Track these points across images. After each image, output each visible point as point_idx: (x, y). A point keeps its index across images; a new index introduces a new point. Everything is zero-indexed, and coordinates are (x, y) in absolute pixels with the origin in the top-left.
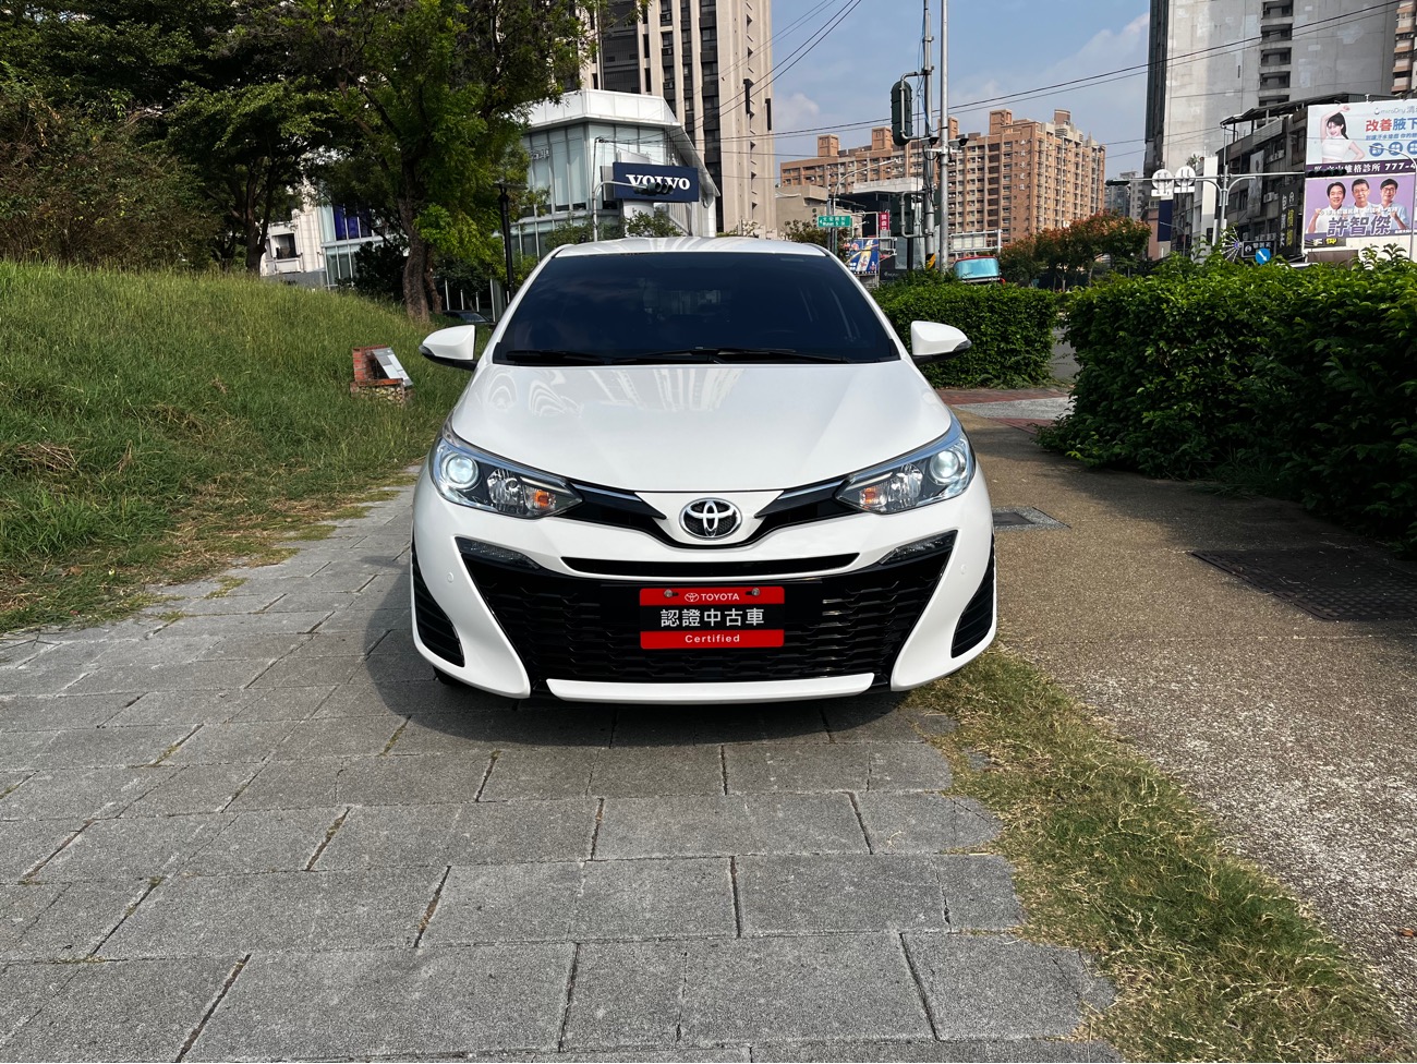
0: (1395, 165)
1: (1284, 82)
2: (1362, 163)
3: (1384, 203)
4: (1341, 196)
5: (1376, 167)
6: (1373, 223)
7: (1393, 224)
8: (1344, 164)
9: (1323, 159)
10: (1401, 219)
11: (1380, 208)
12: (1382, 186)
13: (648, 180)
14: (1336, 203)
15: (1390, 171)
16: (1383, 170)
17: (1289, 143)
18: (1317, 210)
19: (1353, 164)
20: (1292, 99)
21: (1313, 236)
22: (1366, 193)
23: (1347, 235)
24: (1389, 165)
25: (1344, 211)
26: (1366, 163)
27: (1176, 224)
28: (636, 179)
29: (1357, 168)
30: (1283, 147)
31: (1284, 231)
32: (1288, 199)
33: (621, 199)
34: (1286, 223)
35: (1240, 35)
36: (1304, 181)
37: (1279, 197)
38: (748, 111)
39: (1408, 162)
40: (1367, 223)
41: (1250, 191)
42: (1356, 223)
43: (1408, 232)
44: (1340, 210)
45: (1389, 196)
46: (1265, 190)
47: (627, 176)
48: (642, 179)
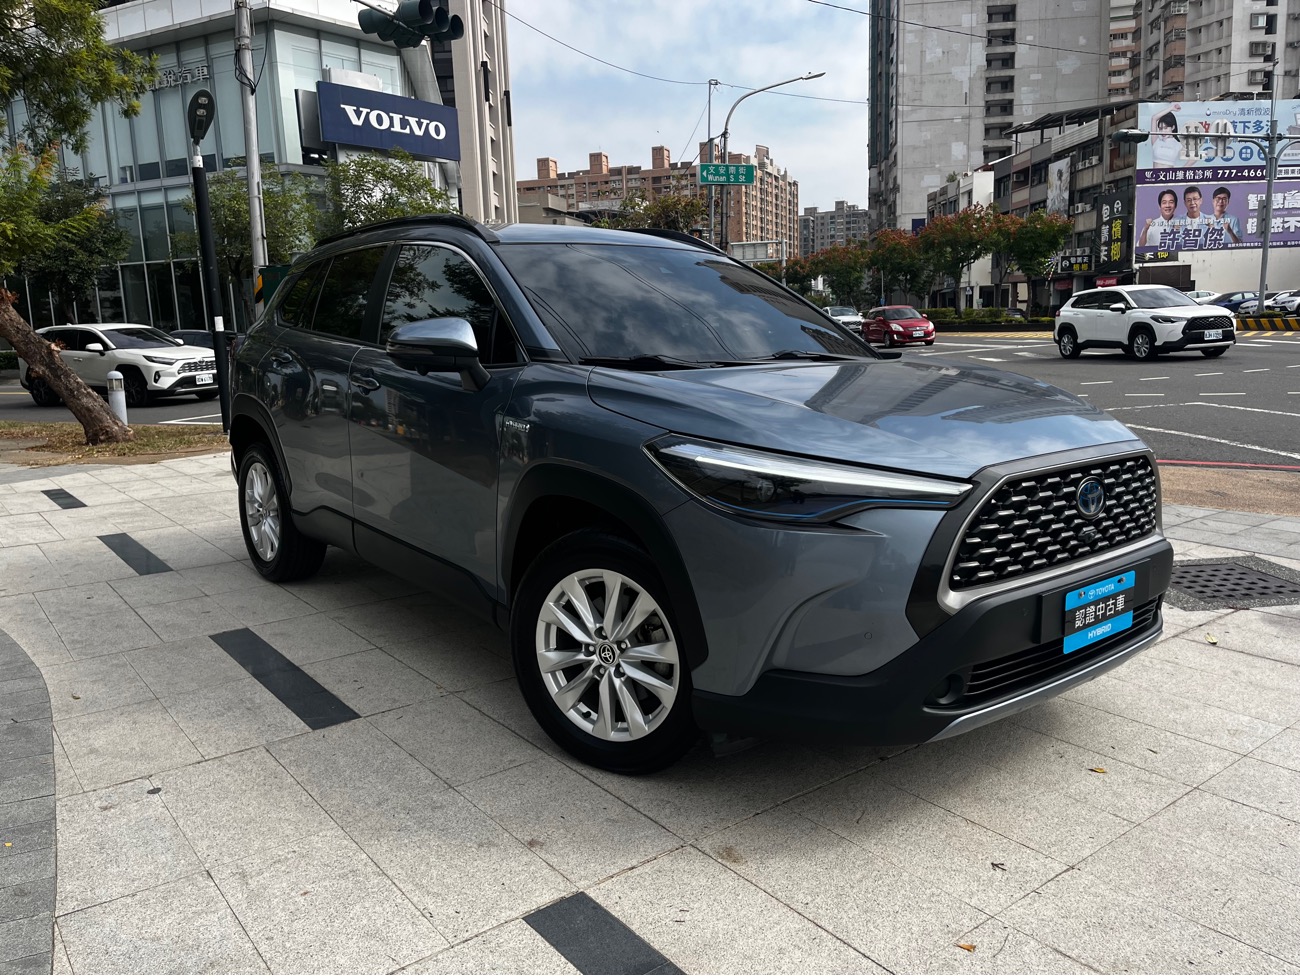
0: (1228, 172)
1: (1006, 110)
2: (1194, 169)
3: (1217, 213)
4: (1172, 205)
5: (1209, 174)
6: (1206, 236)
7: (1225, 237)
8: (1175, 170)
9: (1155, 164)
11: (1212, 219)
12: (1215, 195)
13: (380, 120)
14: (1167, 213)
15: (1223, 178)
16: (1215, 178)
19: (1185, 170)
21: (1143, 249)
22: (1199, 202)
23: (1179, 248)
24: (1221, 172)
25: (1176, 221)
26: (1199, 169)
28: (358, 114)
29: (1190, 174)
30: (1098, 153)
31: (1106, 244)
32: (1112, 208)
33: (334, 144)
34: (1110, 235)
35: (967, 62)
36: (1134, 188)
37: (1093, 208)
38: (487, 99)
39: (1240, 169)
40: (1199, 236)
41: (1049, 203)
42: (1188, 235)
43: (1241, 245)
44: (1172, 220)
45: (1222, 206)
46: (1072, 201)
47: (342, 106)
48: (368, 114)
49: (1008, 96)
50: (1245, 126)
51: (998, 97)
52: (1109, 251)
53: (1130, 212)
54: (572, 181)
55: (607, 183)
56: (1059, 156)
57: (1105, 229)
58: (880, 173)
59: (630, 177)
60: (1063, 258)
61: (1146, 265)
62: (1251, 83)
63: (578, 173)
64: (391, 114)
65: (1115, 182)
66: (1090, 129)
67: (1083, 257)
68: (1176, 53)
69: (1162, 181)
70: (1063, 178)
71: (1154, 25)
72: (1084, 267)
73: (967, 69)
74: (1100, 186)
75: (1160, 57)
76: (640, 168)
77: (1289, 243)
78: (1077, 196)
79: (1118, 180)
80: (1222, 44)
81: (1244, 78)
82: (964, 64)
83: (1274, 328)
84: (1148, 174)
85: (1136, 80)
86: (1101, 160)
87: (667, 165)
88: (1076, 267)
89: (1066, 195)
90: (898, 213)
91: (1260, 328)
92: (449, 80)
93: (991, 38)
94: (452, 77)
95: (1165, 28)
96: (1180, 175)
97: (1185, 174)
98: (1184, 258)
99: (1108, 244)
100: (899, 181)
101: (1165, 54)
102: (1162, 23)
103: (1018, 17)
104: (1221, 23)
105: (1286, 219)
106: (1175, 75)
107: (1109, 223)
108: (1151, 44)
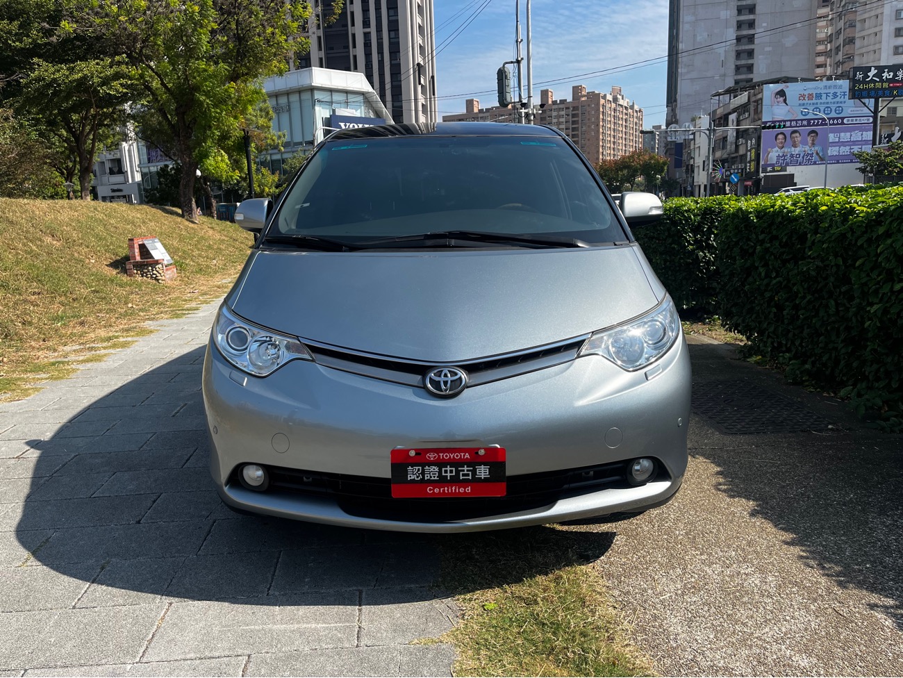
0: (816, 121)
1: (750, 70)
2: (796, 121)
3: (810, 145)
4: (783, 141)
5: (805, 123)
6: (803, 157)
7: (815, 158)
8: (785, 121)
9: (773, 118)
11: (807, 148)
12: (809, 135)
13: (354, 126)
14: (780, 145)
16: (809, 125)
17: (752, 108)
18: (769, 149)
19: (791, 121)
20: (754, 81)
21: (766, 165)
22: (799, 139)
23: (787, 164)
24: (812, 121)
25: (786, 150)
27: (685, 157)
28: (345, 126)
30: (748, 111)
31: (749, 162)
32: (752, 142)
34: (751, 157)
35: (723, 41)
36: (761, 132)
37: (745, 142)
38: (420, 83)
39: (824, 119)
41: (729, 138)
42: (792, 157)
43: (822, 162)
44: (783, 149)
45: (813, 141)
46: (737, 138)
47: (340, 123)
48: (349, 125)
49: (750, 62)
50: (827, 95)
51: (743, 62)
52: (750, 166)
54: (488, 114)
58: (671, 110)
61: (768, 174)
63: (492, 108)
64: (358, 123)
66: (745, 97)
70: (734, 124)
73: (723, 45)
77: (854, 161)
78: (739, 134)
80: (877, 30)
81: (891, 51)
86: (750, 114)
89: (735, 134)
93: (740, 25)
101: (844, 36)
103: (757, 12)
104: (877, 16)
105: (852, 147)
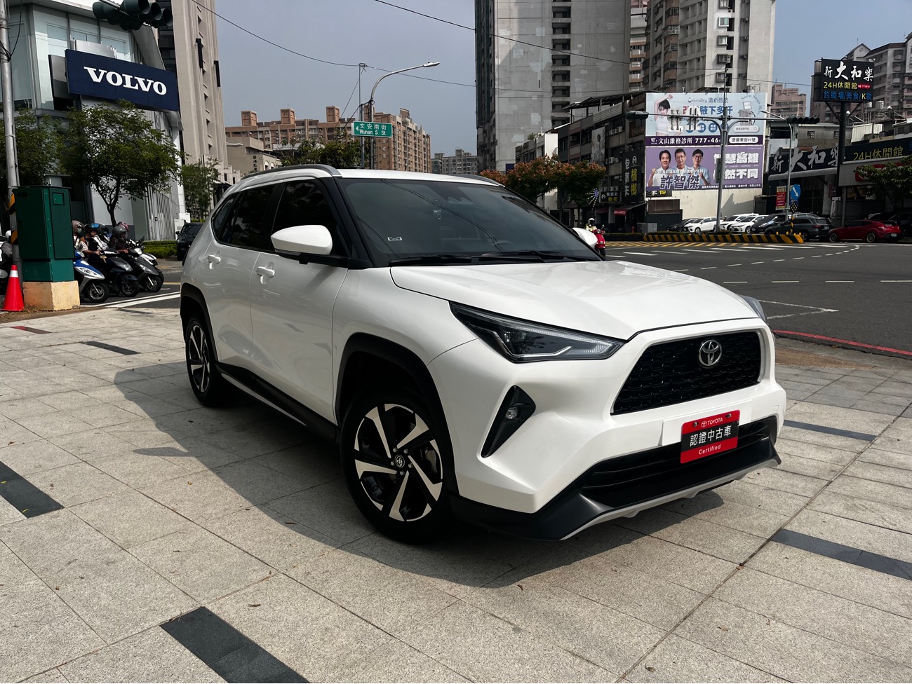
0: (701, 139)
1: (567, 93)
2: (681, 137)
3: (695, 166)
4: (668, 160)
5: (690, 140)
6: (688, 181)
7: (700, 182)
8: (669, 137)
9: (657, 133)
10: (706, 178)
11: (692, 170)
12: (694, 155)
13: (115, 79)
14: (665, 166)
15: (698, 144)
16: (694, 143)
18: (653, 170)
19: (675, 137)
21: (651, 188)
22: (683, 159)
23: (672, 189)
24: (697, 139)
25: (670, 171)
26: (684, 137)
28: (98, 74)
29: (678, 140)
30: (621, 125)
31: (628, 184)
32: (631, 161)
33: (79, 96)
34: (630, 179)
35: (540, 59)
36: (644, 148)
37: (620, 160)
38: (201, 66)
39: (709, 137)
40: (684, 181)
41: (593, 156)
42: (678, 180)
43: (710, 187)
44: (668, 170)
45: (698, 162)
46: (606, 156)
47: (85, 68)
48: (105, 74)
49: (567, 84)
50: (712, 110)
51: (560, 84)
52: (630, 189)
53: (643, 164)
54: (268, 129)
55: (294, 130)
56: (598, 125)
57: (627, 174)
58: (484, 132)
59: (310, 127)
60: (602, 193)
61: (653, 199)
62: (717, 81)
63: (273, 123)
64: (123, 75)
65: (633, 144)
66: (616, 109)
67: (614, 192)
68: (671, 60)
69: (661, 145)
70: (601, 140)
71: (658, 40)
72: (615, 199)
73: (540, 64)
74: (623, 146)
75: (661, 63)
76: (318, 121)
77: (739, 186)
78: (610, 152)
79: (634, 143)
80: (700, 55)
81: (713, 78)
82: (538, 61)
83: (725, 240)
84: (653, 140)
85: (646, 77)
86: (624, 129)
87: (337, 120)
88: (610, 199)
89: (603, 151)
90: (497, 159)
91: (718, 241)
92: (171, 51)
93: (555, 44)
94: (174, 49)
95: (665, 43)
96: (672, 141)
97: (675, 140)
98: (676, 195)
99: (629, 184)
100: (497, 138)
101: (665, 60)
102: (663, 40)
103: (572, 31)
104: (699, 41)
105: (738, 170)
106: (672, 75)
107: (629, 171)
108: (656, 52)
